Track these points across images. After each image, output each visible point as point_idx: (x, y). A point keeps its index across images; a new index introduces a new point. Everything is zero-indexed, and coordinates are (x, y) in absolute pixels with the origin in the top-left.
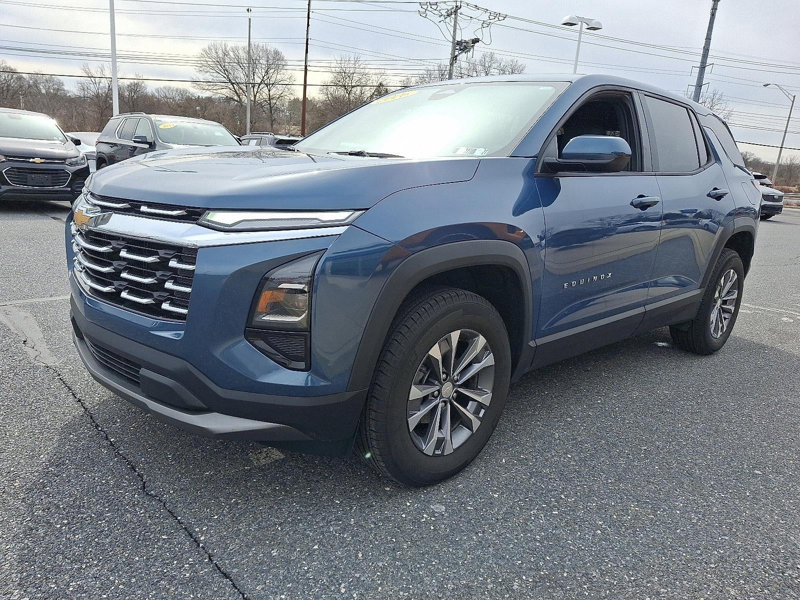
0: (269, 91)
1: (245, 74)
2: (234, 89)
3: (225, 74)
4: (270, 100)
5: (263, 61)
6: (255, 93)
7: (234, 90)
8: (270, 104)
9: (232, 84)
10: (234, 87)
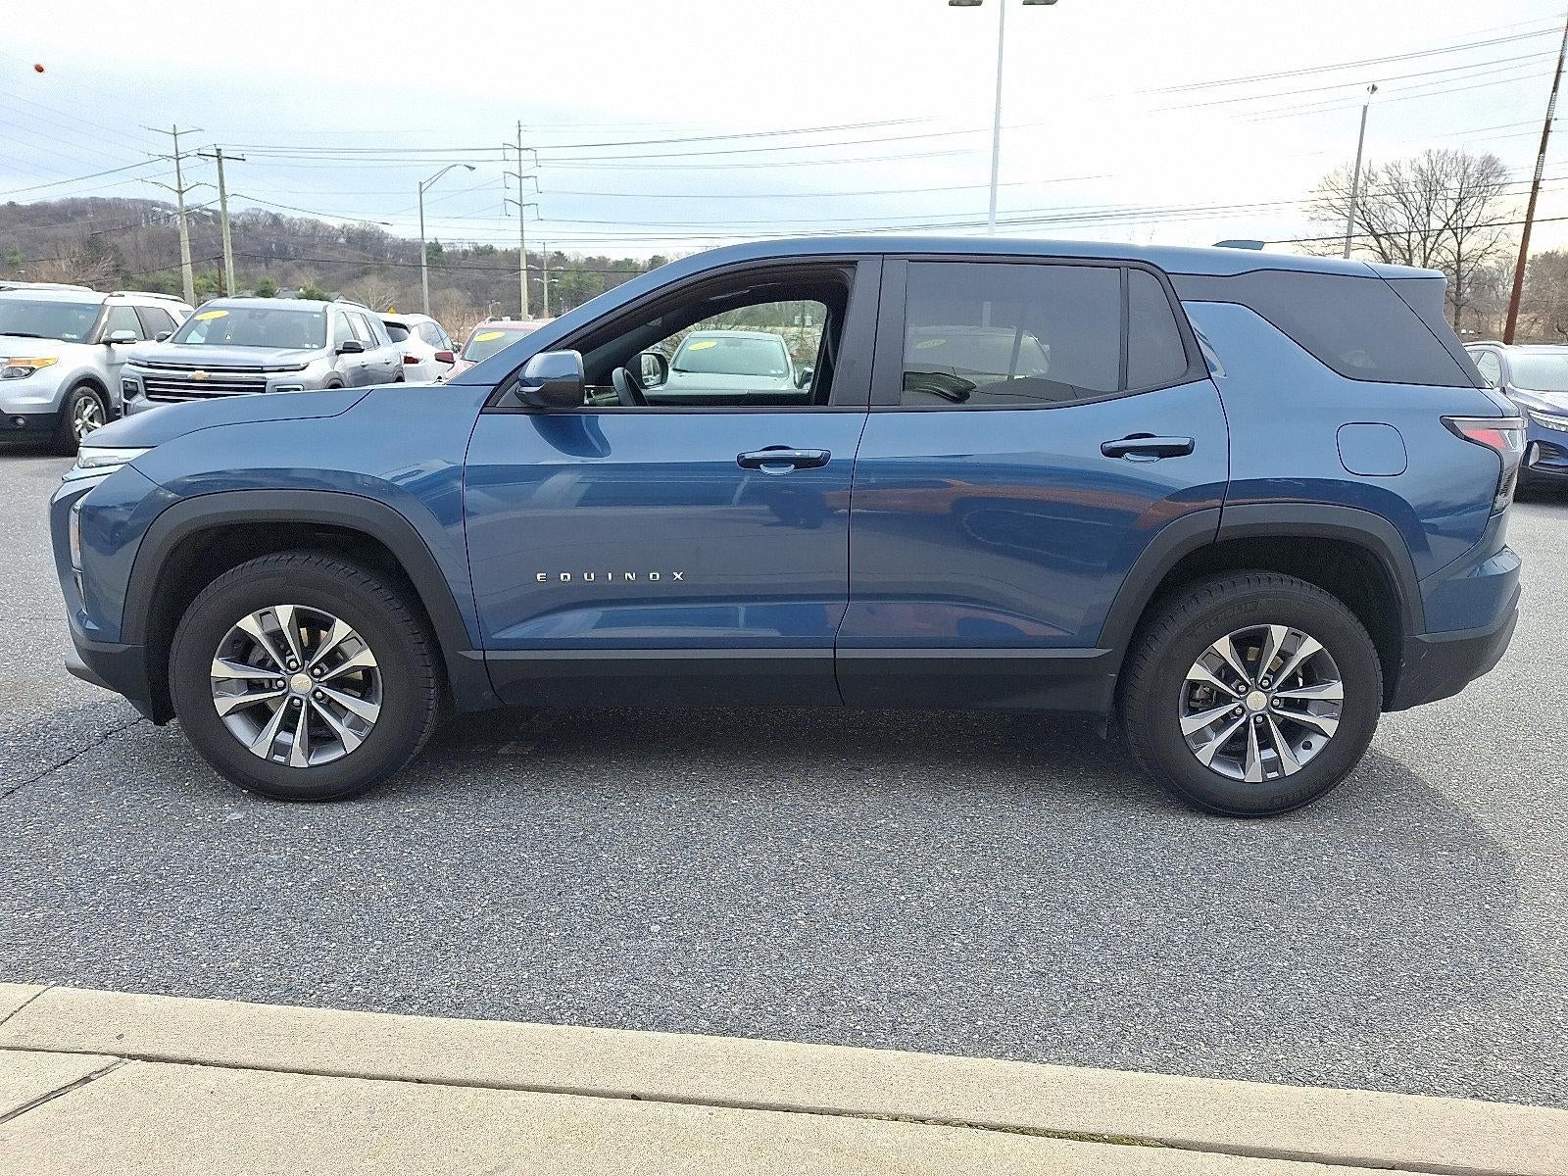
0: (1459, 244)
1: (1409, 215)
2: (1381, 248)
3: (1365, 220)
4: (1459, 261)
5: (1454, 184)
6: (1427, 253)
7: (1379, 250)
8: (1458, 272)
9: (1377, 237)
10: (1379, 243)
